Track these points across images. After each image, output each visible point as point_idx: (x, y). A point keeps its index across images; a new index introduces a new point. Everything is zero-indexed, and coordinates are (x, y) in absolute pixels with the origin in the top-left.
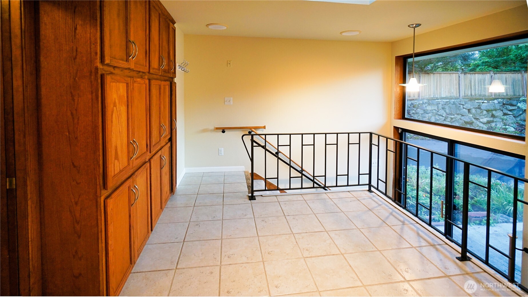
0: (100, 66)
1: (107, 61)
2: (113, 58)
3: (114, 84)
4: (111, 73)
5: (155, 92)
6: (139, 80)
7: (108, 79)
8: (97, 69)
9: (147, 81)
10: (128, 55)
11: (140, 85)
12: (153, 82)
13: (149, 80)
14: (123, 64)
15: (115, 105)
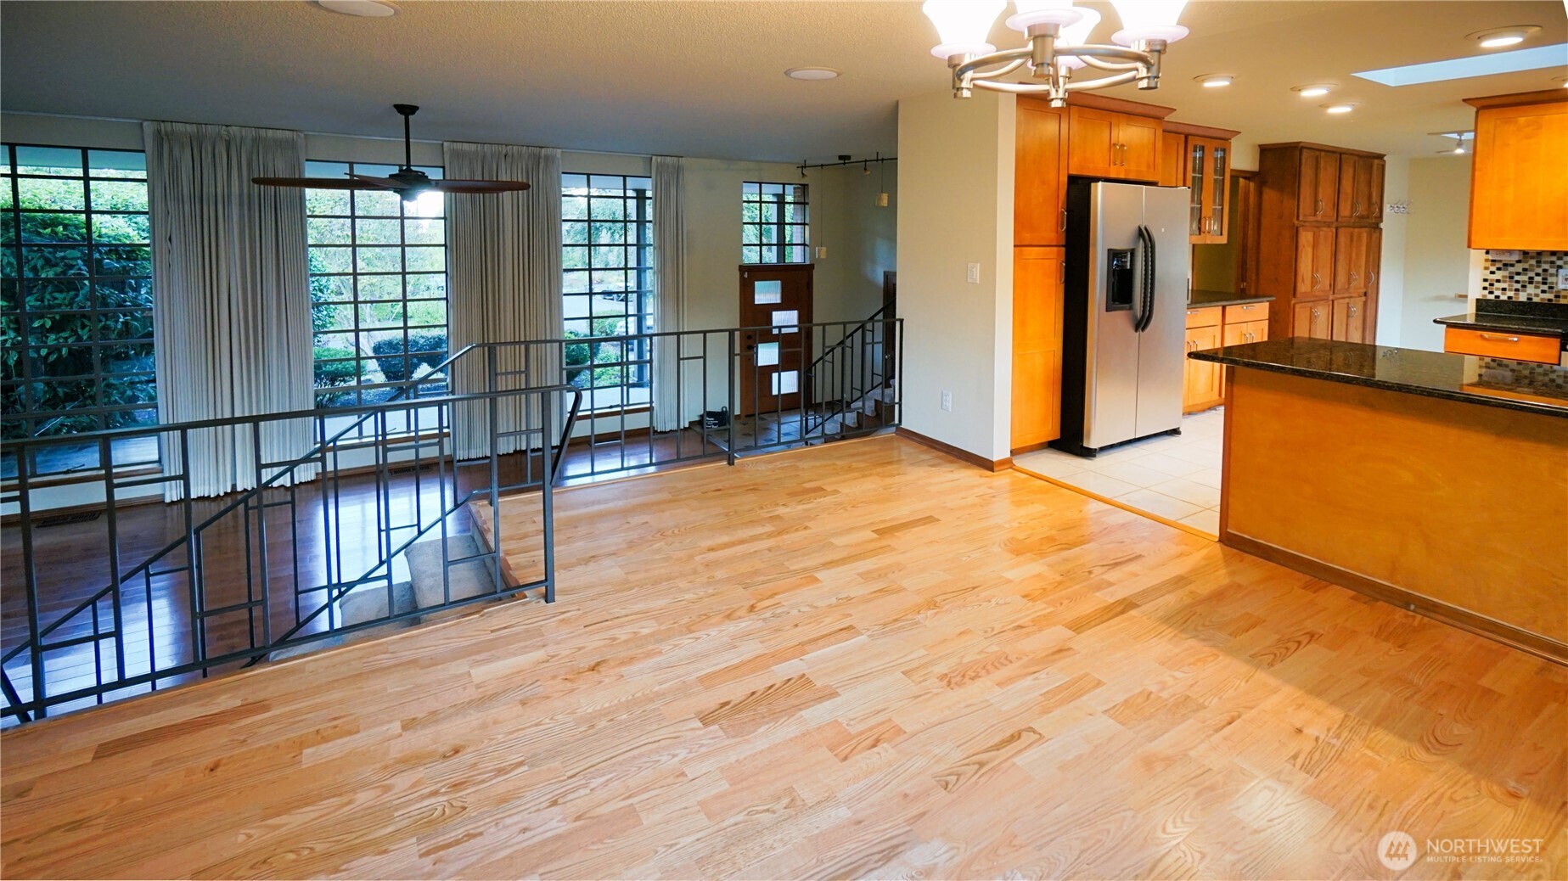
0: (1296, 222)
1: (1301, 218)
2: (1305, 216)
3: (1304, 233)
4: (1303, 226)
5: (1343, 240)
6: (1324, 229)
7: (1301, 229)
8: (1294, 224)
9: (1334, 230)
10: (1316, 211)
11: (1327, 234)
12: (1341, 231)
13: (1337, 229)
14: (1312, 218)
15: (1304, 246)
